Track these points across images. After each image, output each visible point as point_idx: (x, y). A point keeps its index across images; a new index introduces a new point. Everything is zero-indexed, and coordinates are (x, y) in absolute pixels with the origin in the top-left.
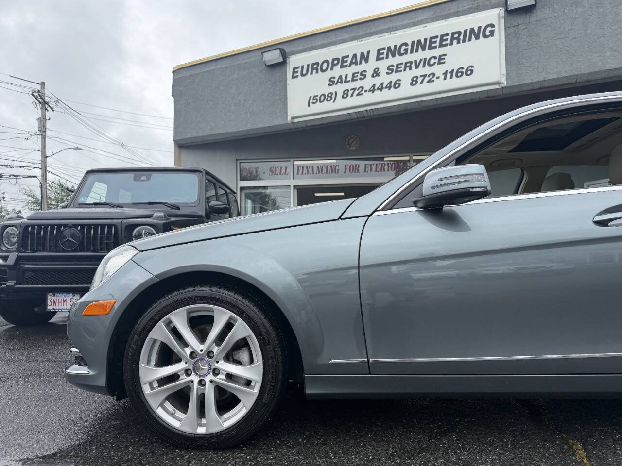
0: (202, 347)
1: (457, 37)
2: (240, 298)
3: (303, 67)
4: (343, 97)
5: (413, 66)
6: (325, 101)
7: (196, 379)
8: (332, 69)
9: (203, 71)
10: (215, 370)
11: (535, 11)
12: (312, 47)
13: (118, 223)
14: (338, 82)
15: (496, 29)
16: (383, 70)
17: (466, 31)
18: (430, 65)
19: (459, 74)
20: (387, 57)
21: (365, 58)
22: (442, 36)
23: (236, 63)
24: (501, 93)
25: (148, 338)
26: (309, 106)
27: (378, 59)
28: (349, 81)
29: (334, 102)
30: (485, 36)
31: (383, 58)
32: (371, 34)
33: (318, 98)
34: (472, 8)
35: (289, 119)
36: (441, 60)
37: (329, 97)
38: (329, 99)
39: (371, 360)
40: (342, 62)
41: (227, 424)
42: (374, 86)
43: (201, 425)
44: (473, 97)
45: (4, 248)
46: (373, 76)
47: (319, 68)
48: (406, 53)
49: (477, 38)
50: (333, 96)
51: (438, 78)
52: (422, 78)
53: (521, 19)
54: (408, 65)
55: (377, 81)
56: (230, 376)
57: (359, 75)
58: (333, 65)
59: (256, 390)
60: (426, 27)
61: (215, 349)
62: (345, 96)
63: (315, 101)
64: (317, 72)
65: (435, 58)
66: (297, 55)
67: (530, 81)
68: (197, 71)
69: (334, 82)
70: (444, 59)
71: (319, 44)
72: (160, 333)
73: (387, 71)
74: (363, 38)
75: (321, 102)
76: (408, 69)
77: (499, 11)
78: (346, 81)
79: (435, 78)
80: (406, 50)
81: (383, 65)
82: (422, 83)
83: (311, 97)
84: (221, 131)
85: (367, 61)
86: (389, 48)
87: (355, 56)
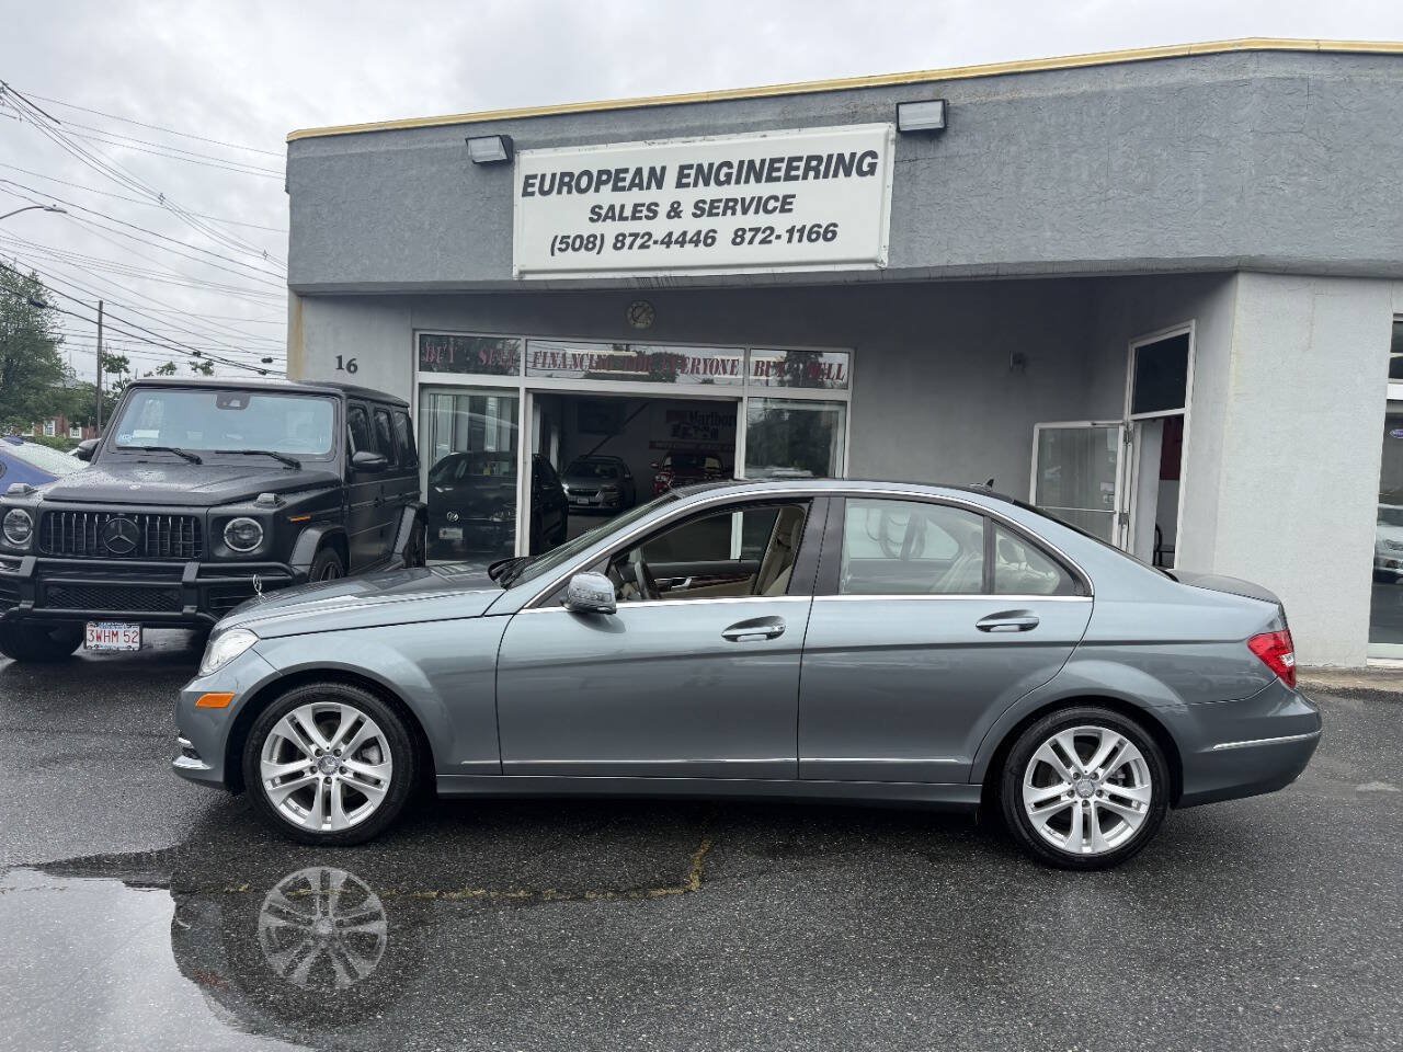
0: (328, 744)
1: (817, 166)
2: (371, 697)
3: (543, 176)
4: (615, 247)
5: (739, 207)
6: (583, 249)
7: (322, 777)
8: (597, 190)
9: (349, 152)
10: (341, 768)
11: (943, 139)
12: (562, 139)
13: (201, 514)
14: (606, 217)
15: (880, 161)
16: (687, 209)
17: (830, 157)
18: (767, 211)
19: (814, 236)
20: (696, 185)
21: (657, 177)
22: (791, 160)
23: (418, 146)
24: (879, 277)
25: (270, 734)
26: (553, 254)
27: (679, 185)
28: (626, 219)
29: (598, 253)
30: (861, 173)
31: (688, 185)
32: (669, 134)
33: (570, 241)
34: (844, 115)
35: (515, 272)
36: (786, 204)
37: (590, 243)
38: (590, 246)
39: (504, 762)
40: (614, 178)
41: (353, 822)
42: (670, 234)
43: (326, 822)
44: (836, 279)
45: (6, 544)
46: (669, 216)
47: (573, 183)
48: (728, 181)
49: (848, 174)
50: (598, 242)
51: (778, 237)
52: (753, 233)
53: (921, 150)
54: (730, 206)
55: (677, 227)
56: (358, 775)
57: (644, 209)
58: (600, 183)
59: (384, 790)
60: (765, 136)
61: (343, 748)
62: (619, 245)
63: (564, 246)
64: (569, 192)
65: (776, 198)
66: (534, 151)
67: (924, 265)
68: (339, 149)
69: (599, 215)
70: (791, 203)
71: (575, 135)
72: (283, 729)
73: (695, 211)
74: (657, 138)
75: (574, 249)
76: (729, 212)
77: (887, 128)
78: (622, 218)
79: (773, 238)
80: (729, 176)
81: (688, 197)
82: (751, 242)
83: (556, 237)
84: (384, 279)
85: (659, 186)
86: (700, 167)
87: (639, 171)
